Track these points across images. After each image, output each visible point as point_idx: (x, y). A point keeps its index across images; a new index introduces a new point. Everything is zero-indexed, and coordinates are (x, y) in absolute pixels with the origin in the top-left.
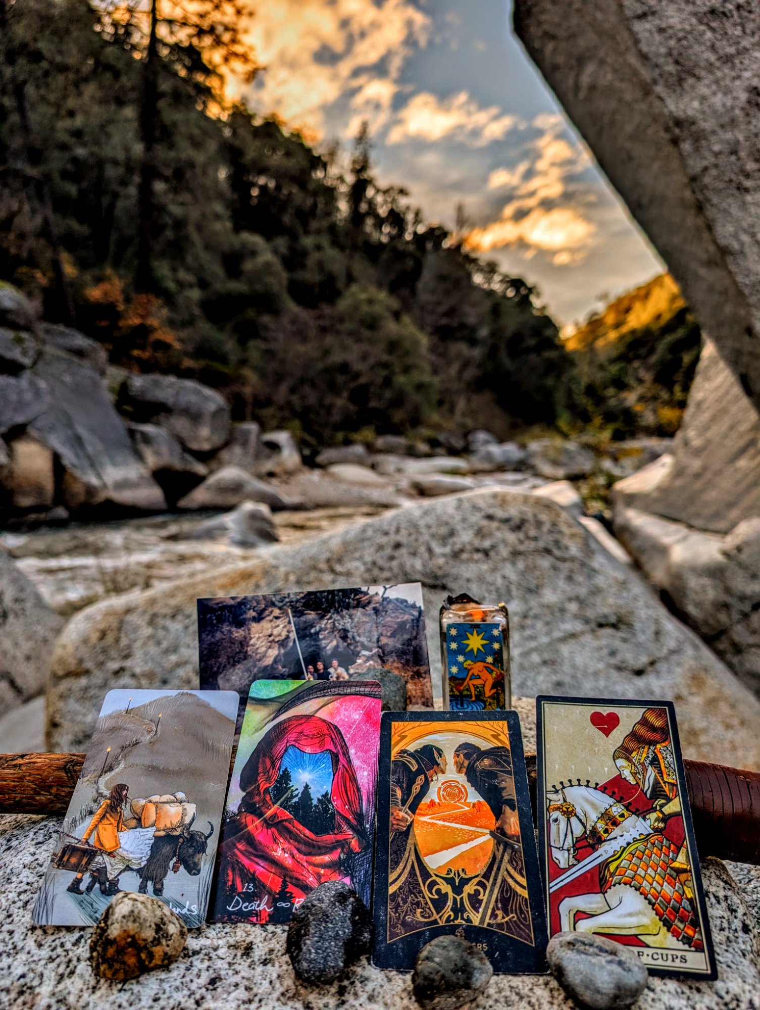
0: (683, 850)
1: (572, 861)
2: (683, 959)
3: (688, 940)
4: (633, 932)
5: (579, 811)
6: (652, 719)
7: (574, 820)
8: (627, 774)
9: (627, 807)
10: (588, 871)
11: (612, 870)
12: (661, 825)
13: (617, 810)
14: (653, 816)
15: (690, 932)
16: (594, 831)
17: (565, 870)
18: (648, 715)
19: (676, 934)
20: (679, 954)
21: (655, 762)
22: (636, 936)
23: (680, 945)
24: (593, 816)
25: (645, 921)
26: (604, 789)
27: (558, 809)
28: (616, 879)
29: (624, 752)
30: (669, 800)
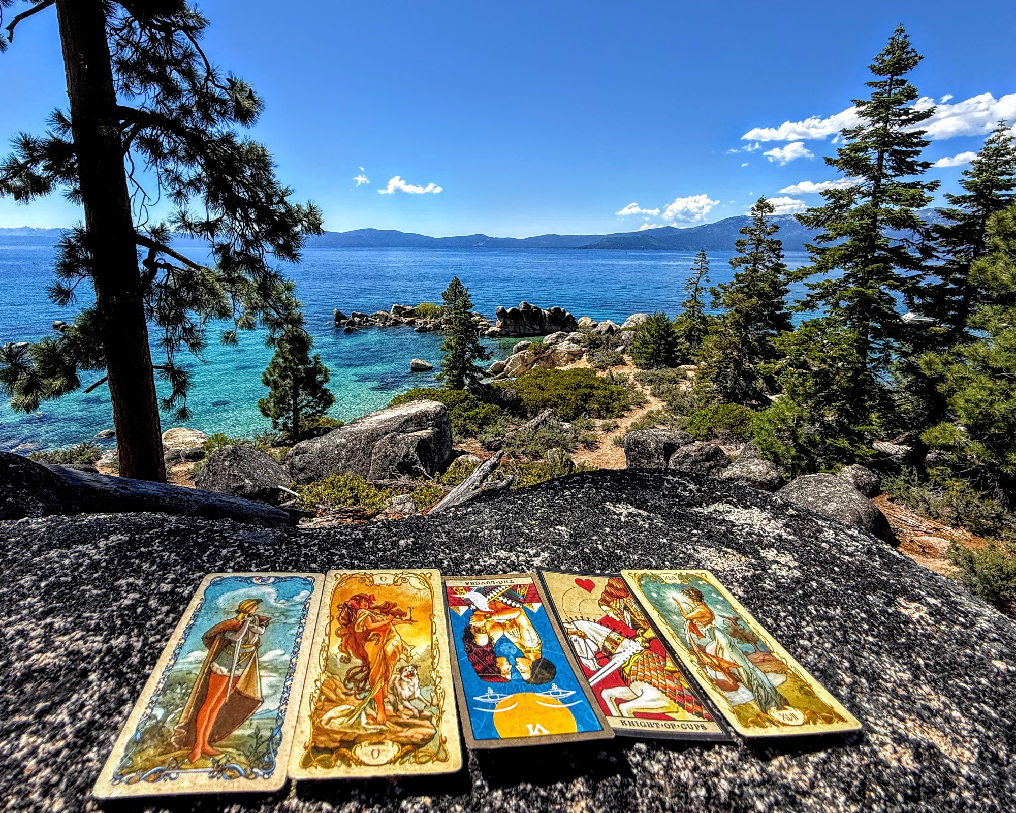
0: (668, 659)
1: (598, 667)
2: (704, 727)
3: (700, 715)
4: (660, 711)
5: (589, 635)
6: (614, 583)
7: (587, 640)
8: (611, 614)
9: (620, 634)
10: (612, 673)
11: (627, 672)
12: (647, 645)
13: (615, 636)
14: (640, 639)
15: (699, 709)
16: (605, 648)
17: (595, 672)
18: (611, 581)
19: (689, 711)
20: (699, 724)
21: (626, 608)
22: (664, 714)
23: (696, 718)
24: (601, 640)
25: (665, 704)
26: (601, 623)
27: (574, 633)
28: (632, 678)
29: (604, 602)
30: (645, 630)
